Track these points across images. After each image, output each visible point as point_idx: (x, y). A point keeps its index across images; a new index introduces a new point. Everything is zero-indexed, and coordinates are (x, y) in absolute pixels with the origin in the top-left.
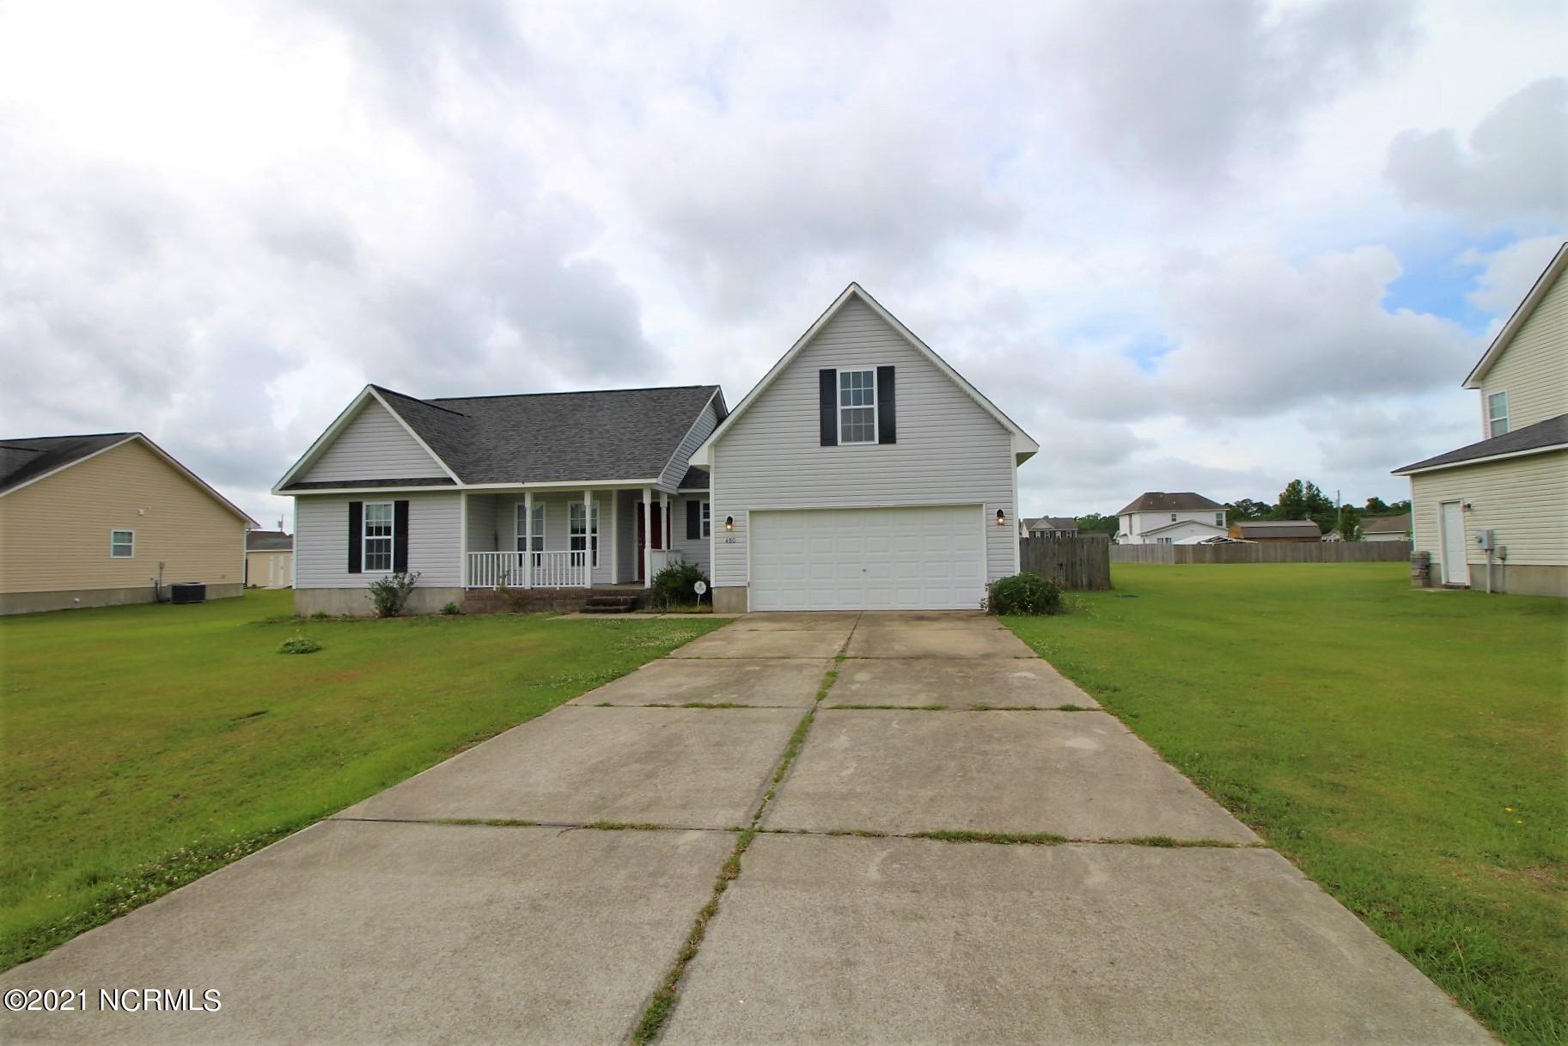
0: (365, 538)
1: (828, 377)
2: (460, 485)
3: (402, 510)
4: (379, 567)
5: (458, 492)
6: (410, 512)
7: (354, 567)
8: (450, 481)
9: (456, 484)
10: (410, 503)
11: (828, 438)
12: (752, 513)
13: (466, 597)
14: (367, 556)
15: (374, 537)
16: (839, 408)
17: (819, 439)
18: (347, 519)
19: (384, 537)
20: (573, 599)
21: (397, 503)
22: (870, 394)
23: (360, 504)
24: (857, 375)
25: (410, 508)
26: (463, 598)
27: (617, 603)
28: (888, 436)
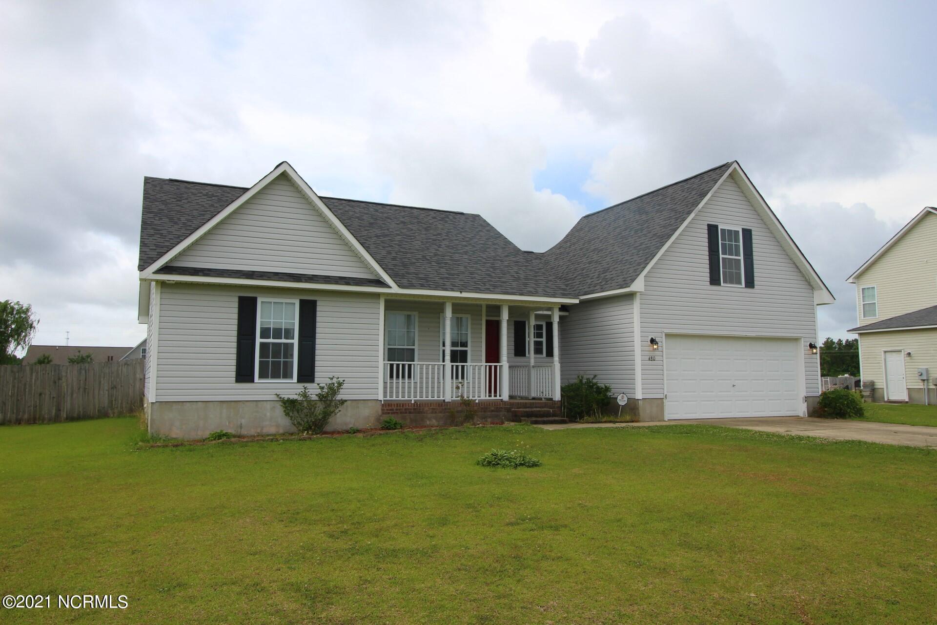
0: (259, 340)
1: (712, 230)
2: (395, 289)
3: (308, 312)
4: (276, 375)
5: (377, 295)
6: (318, 314)
7: (244, 374)
8: (379, 283)
9: (390, 287)
10: (318, 303)
11: (714, 280)
12: (668, 336)
13: (383, 410)
14: (260, 362)
15: (271, 340)
16: (721, 256)
17: (708, 279)
18: (236, 316)
19: (283, 341)
20: (492, 411)
21: (302, 302)
22: (737, 247)
23: (254, 300)
24: (730, 231)
25: (318, 309)
26: (380, 412)
27: (548, 415)
28: (750, 283)
